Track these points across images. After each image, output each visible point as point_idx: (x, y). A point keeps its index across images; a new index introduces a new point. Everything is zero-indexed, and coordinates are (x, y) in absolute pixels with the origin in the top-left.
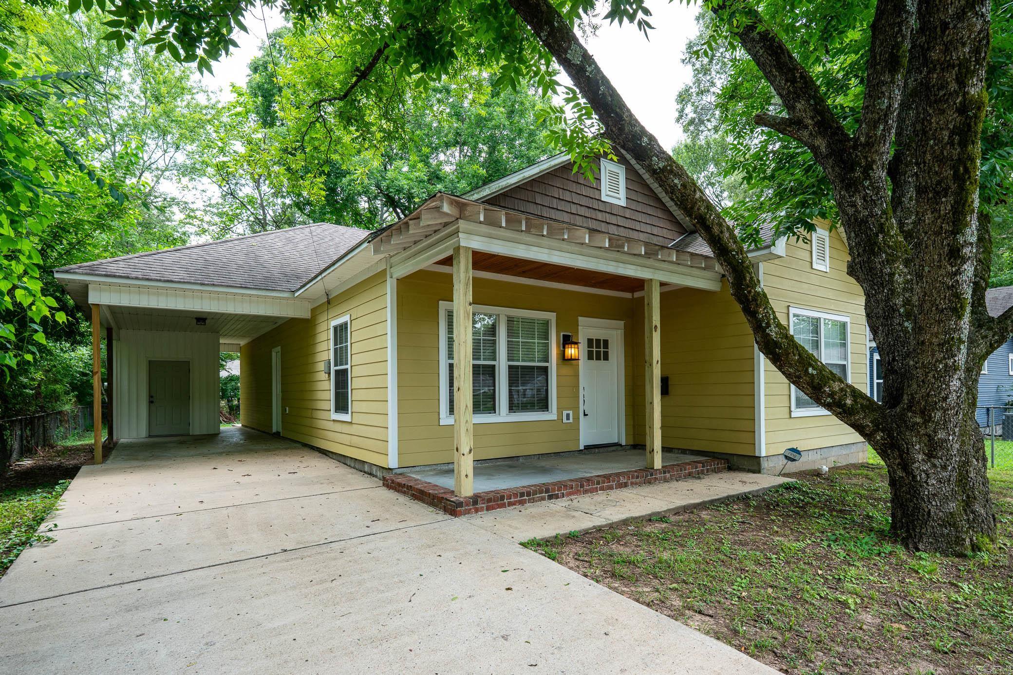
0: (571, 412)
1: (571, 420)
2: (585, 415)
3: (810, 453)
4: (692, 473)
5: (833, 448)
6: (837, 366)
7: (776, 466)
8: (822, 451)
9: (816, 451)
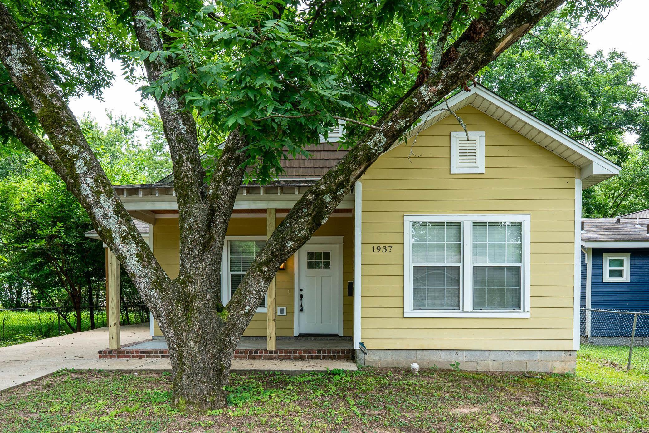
0: (285, 308)
1: (285, 314)
2: (301, 310)
3: (443, 353)
4: (305, 356)
5: (491, 352)
6: (502, 268)
7: (382, 359)
8: (467, 352)
9: (455, 352)
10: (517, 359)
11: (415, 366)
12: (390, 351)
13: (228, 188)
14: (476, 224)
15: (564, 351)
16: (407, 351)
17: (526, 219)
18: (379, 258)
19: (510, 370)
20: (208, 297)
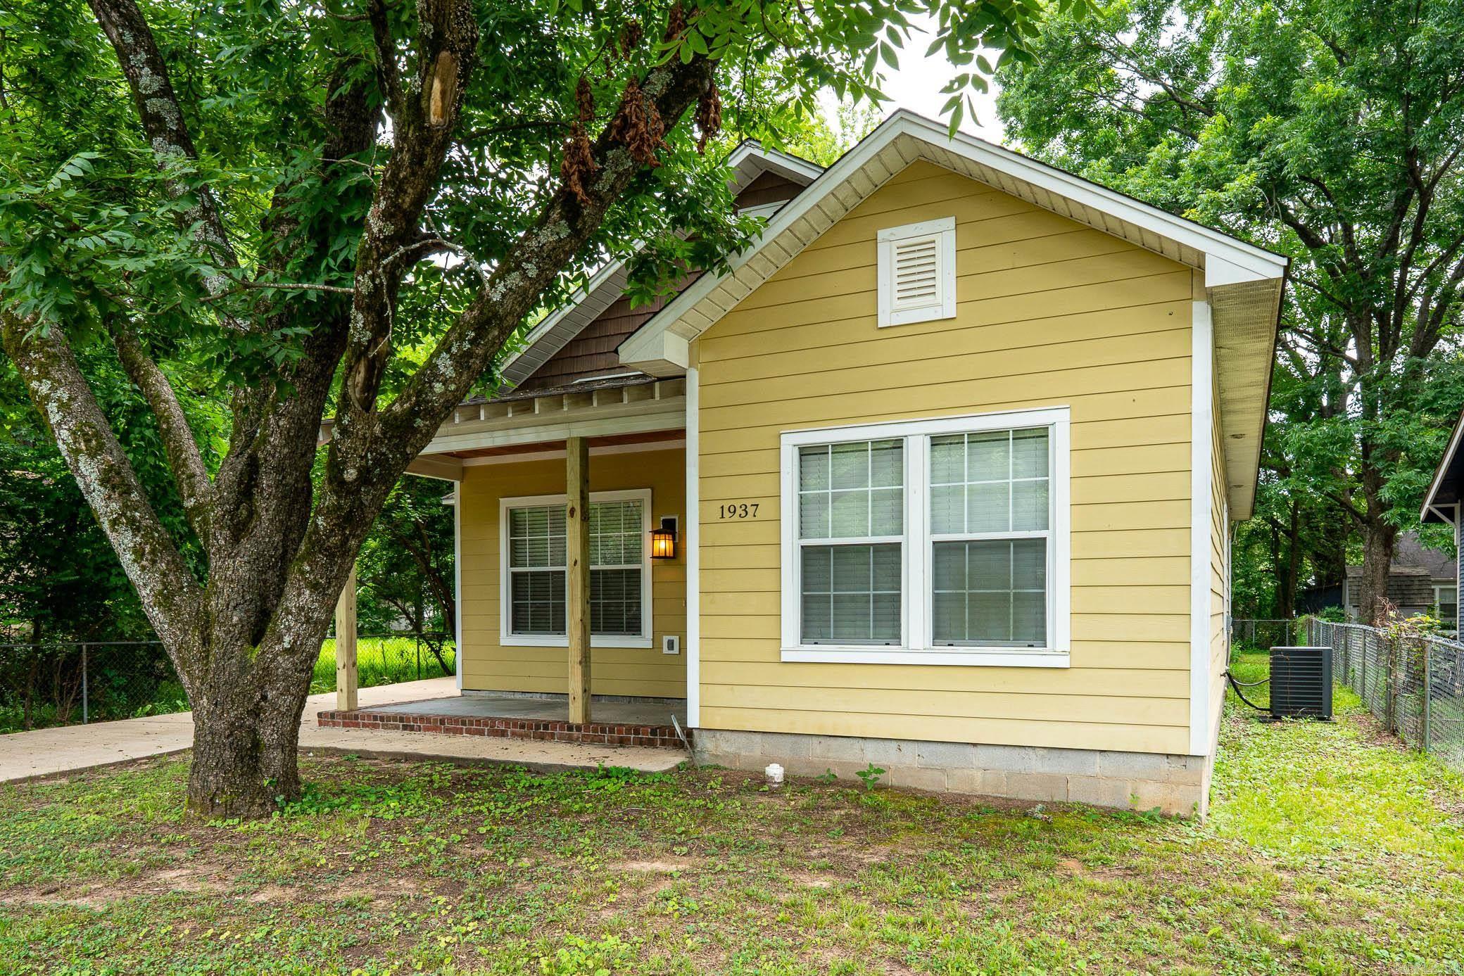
1: (676, 650)
3: (869, 745)
4: (629, 739)
5: (979, 749)
6: (1002, 545)
7: (743, 753)
8: (923, 747)
9: (894, 744)
10: (1041, 770)
11: (775, 772)
12: (759, 737)
13: (281, 423)
14: (937, 441)
15: (1168, 755)
16: (793, 739)
17: (1059, 420)
18: (735, 531)
19: (1022, 797)
20: (235, 619)
